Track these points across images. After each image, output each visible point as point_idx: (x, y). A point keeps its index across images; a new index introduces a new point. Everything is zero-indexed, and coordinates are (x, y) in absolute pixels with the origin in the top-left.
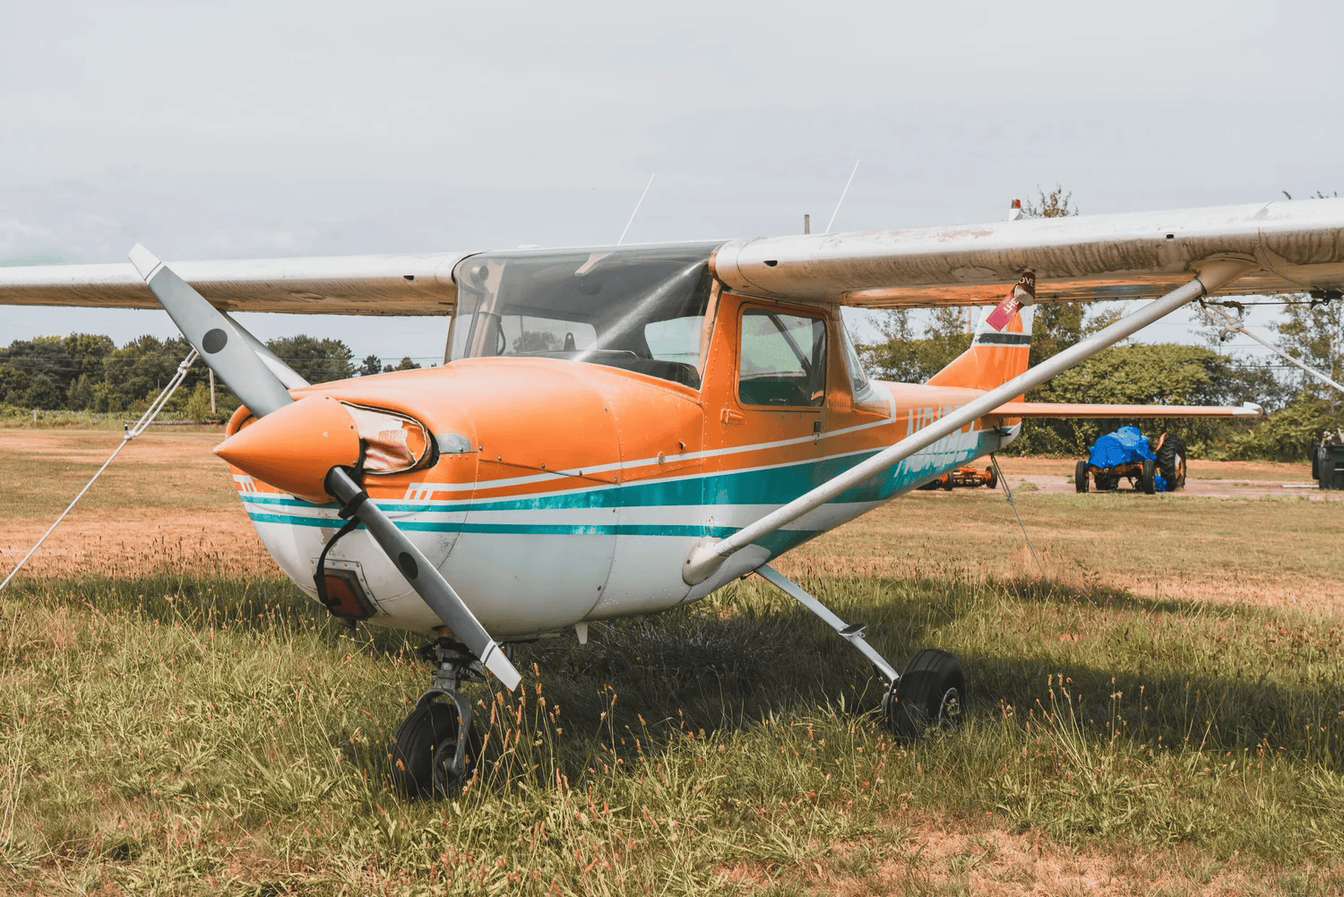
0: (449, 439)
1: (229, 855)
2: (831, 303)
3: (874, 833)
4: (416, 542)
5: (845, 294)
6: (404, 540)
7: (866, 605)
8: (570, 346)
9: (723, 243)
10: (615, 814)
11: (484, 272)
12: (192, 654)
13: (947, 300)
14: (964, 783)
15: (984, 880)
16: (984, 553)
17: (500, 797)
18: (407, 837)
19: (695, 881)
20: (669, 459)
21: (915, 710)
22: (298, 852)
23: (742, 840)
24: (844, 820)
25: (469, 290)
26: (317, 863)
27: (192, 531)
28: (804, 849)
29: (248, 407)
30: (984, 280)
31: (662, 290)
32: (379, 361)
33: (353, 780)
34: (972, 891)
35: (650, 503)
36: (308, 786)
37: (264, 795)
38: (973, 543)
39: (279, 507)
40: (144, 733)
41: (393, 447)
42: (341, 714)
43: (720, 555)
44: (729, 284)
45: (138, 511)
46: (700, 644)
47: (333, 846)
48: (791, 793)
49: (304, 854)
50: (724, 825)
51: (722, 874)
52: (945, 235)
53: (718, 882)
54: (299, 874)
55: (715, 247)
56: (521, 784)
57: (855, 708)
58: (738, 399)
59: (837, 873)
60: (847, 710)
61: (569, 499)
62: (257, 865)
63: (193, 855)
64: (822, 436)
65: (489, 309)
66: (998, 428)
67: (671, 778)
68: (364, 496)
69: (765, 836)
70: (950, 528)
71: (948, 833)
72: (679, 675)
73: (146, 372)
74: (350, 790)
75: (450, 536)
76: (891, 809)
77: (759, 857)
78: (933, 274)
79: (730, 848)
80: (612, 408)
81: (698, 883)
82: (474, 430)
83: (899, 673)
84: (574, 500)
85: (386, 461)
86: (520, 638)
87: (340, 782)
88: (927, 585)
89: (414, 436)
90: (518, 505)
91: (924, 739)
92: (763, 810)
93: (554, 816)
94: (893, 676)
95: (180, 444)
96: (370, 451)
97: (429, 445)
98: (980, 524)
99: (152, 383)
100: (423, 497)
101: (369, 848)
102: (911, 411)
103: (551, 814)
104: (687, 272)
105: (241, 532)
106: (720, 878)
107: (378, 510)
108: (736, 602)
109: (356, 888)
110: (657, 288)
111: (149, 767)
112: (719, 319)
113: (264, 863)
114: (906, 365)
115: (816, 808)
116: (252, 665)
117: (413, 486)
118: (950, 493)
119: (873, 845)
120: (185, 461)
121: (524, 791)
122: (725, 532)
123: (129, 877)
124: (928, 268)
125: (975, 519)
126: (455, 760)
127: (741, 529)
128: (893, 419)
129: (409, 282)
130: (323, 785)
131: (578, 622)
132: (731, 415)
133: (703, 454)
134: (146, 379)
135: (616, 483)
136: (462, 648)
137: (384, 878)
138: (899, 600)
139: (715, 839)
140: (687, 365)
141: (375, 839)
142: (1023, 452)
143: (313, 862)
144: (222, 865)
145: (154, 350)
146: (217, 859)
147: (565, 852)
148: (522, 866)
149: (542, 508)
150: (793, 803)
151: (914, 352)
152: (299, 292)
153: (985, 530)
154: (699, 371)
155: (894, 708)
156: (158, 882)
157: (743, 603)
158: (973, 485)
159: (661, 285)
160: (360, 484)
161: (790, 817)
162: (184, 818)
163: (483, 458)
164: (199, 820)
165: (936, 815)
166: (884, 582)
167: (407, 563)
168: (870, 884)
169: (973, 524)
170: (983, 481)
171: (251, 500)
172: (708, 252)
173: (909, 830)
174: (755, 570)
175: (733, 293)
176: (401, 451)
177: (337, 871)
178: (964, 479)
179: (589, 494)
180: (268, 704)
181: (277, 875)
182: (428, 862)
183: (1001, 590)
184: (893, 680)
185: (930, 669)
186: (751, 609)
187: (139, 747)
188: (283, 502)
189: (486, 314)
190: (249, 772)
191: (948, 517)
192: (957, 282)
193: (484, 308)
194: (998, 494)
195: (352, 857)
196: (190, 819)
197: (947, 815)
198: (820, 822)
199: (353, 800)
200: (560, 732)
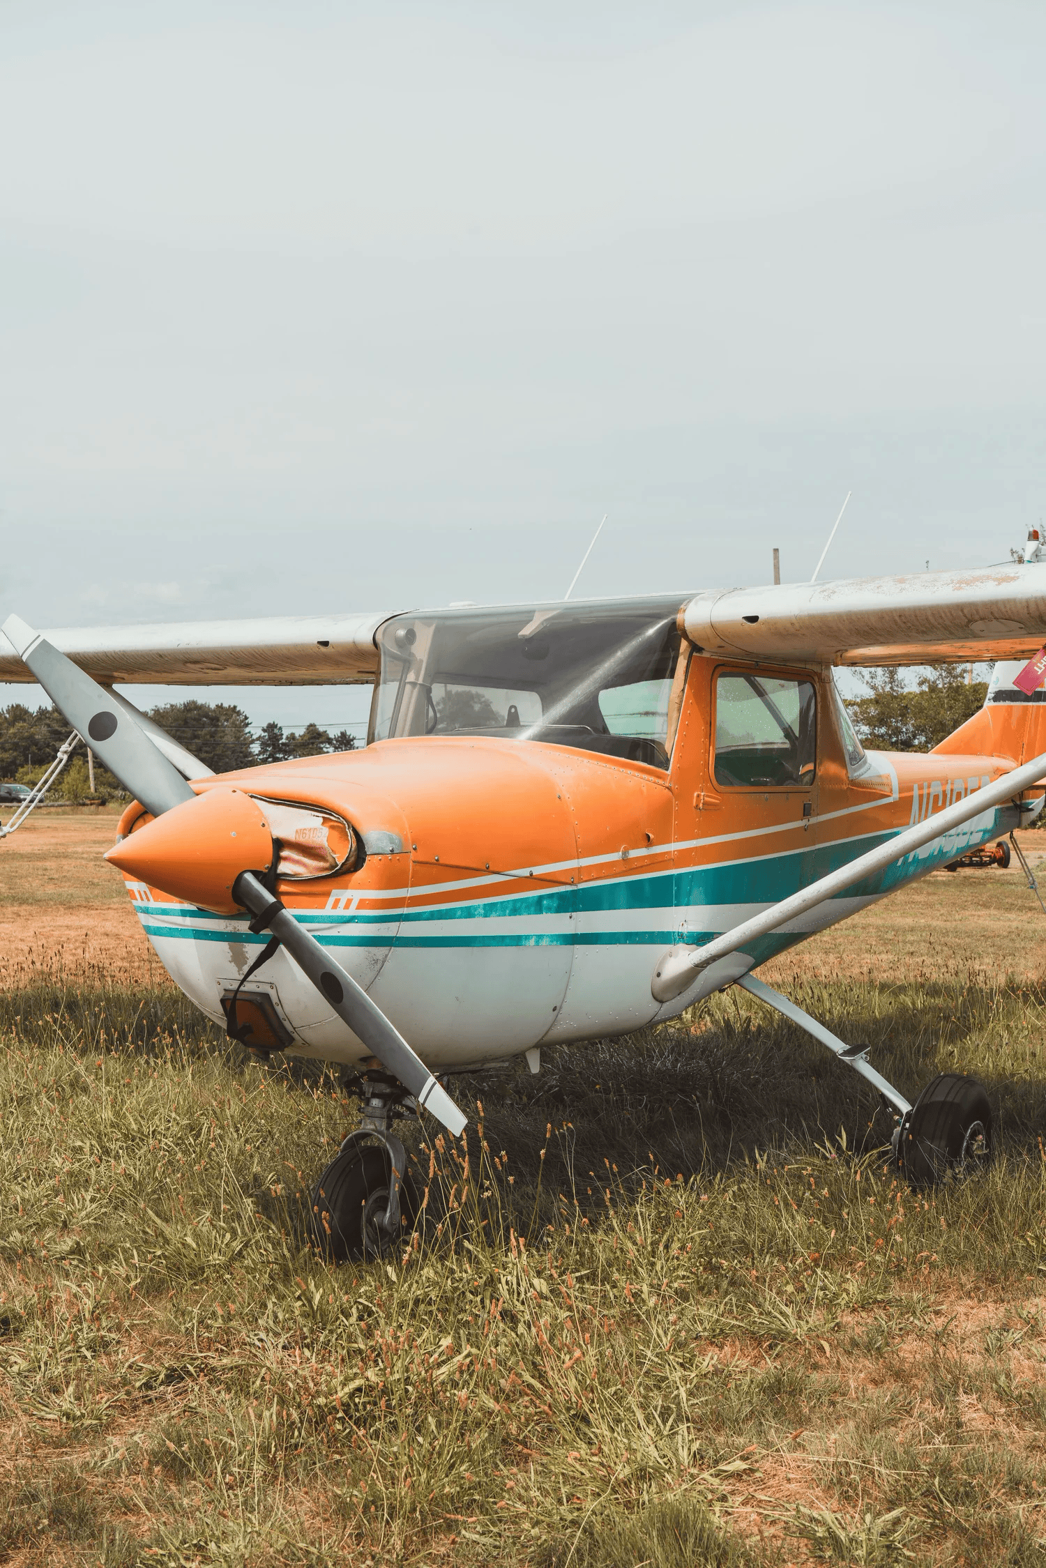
0: (376, 838)
1: (127, 1330)
2: (820, 663)
3: (889, 1302)
4: (339, 958)
5: (839, 654)
6: (326, 957)
7: (865, 1015)
8: (513, 721)
9: (694, 596)
10: (579, 1279)
11: (411, 635)
12: (77, 1085)
13: (960, 657)
14: (997, 1240)
15: (1026, 1361)
16: (1000, 948)
17: (442, 1259)
18: (334, 1308)
19: (677, 1363)
20: (634, 853)
21: (933, 1148)
22: (208, 1327)
23: (731, 1312)
24: (853, 1286)
25: (394, 657)
26: (228, 1341)
27: (72, 933)
28: (807, 1322)
29: (141, 802)
30: (1008, 635)
31: (621, 654)
32: (280, 728)
33: (268, 1238)
34: (1014, 1376)
35: (612, 907)
36: (216, 1244)
37: (165, 1257)
38: (985, 936)
39: (179, 920)
40: (24, 1180)
41: (311, 848)
42: (252, 1156)
43: (697, 966)
44: (700, 644)
45: (10, 910)
46: (670, 1067)
47: (248, 1320)
48: (788, 1251)
49: (214, 1331)
50: (709, 1293)
51: (710, 1354)
52: (960, 582)
53: (705, 1364)
54: (210, 1354)
55: (684, 600)
56: (466, 1244)
57: (859, 1145)
58: (713, 778)
59: (849, 1353)
60: (849, 1148)
61: (518, 905)
62: (160, 1344)
63: (85, 1331)
64: (814, 820)
65: (417, 678)
66: (1018, 803)
67: (644, 1233)
68: (279, 906)
69: (759, 1306)
70: (957, 917)
71: (980, 1301)
72: (646, 1105)
73: (15, 747)
74: (265, 1250)
75: (379, 952)
76: (910, 1270)
77: (754, 1333)
78: (946, 628)
79: (717, 1321)
80: (566, 795)
81: (682, 1365)
82: (407, 826)
83: (912, 1103)
84: (524, 905)
85: (304, 865)
86: (462, 1068)
87: (253, 1241)
88: (934, 991)
89: (336, 834)
90: (459, 913)
91: (945, 1184)
92: (754, 1272)
93: (507, 1283)
94: (905, 1107)
95: (56, 829)
96: (285, 853)
97: (354, 845)
98: (993, 912)
99: (22, 758)
100: (347, 907)
101: (291, 1324)
102: (916, 786)
103: (503, 1280)
104: (651, 632)
105: (127, 933)
106: (707, 1359)
107: (295, 922)
108: (709, 1014)
109: (276, 1373)
110: (616, 651)
111: (31, 1221)
112: (689, 685)
113: (167, 1341)
114: (897, 722)
115: (819, 1271)
116: (146, 1096)
117: (336, 893)
118: (955, 874)
119: (890, 1317)
120: (61, 849)
121: (469, 1251)
122: (702, 939)
123: (12, 1359)
124: (940, 621)
125: (986, 906)
126: (388, 1215)
127: (721, 934)
128: (895, 796)
129: (323, 649)
130: (234, 1244)
131: (530, 1048)
132: (707, 799)
133: (674, 847)
134: (15, 754)
135: (572, 884)
136: (392, 1080)
137: (308, 1359)
138: (903, 1009)
139: (701, 1311)
140: (653, 741)
141: (297, 1313)
142: (1040, 823)
143: (226, 1342)
144: (118, 1342)
145: (24, 721)
146: (113, 1335)
147: (521, 1329)
148: (472, 1347)
149: (486, 916)
150: (790, 1265)
151: (906, 707)
152: (196, 662)
153: (999, 919)
154: (667, 747)
155: (905, 1147)
156: (46, 1364)
157: (718, 1015)
158: (982, 865)
159: (620, 648)
160: (274, 891)
161: (788, 1283)
162: (74, 1286)
163: (421, 859)
164: (90, 1286)
165: (964, 1279)
166: (883, 987)
167: (330, 985)
168: (889, 1367)
169: (984, 912)
170: (993, 860)
171: (146, 911)
172: (675, 607)
173: (932, 1298)
174: (736, 981)
175: (705, 655)
176: (322, 852)
177: (254, 1351)
178: (971, 858)
179: (541, 898)
180: (166, 1144)
181: (183, 1356)
182: (360, 1340)
183: (1026, 996)
184: (904, 1113)
185: (950, 1099)
186: (727, 1022)
187: (18, 1198)
188: (184, 913)
189: (414, 684)
190: (148, 1230)
191: (954, 904)
192: (975, 636)
193: (411, 677)
194: (1011, 874)
195: (271, 1334)
196: (79, 1286)
197: (978, 1278)
198: (824, 1288)
199: (269, 1262)
200: (512, 1182)
